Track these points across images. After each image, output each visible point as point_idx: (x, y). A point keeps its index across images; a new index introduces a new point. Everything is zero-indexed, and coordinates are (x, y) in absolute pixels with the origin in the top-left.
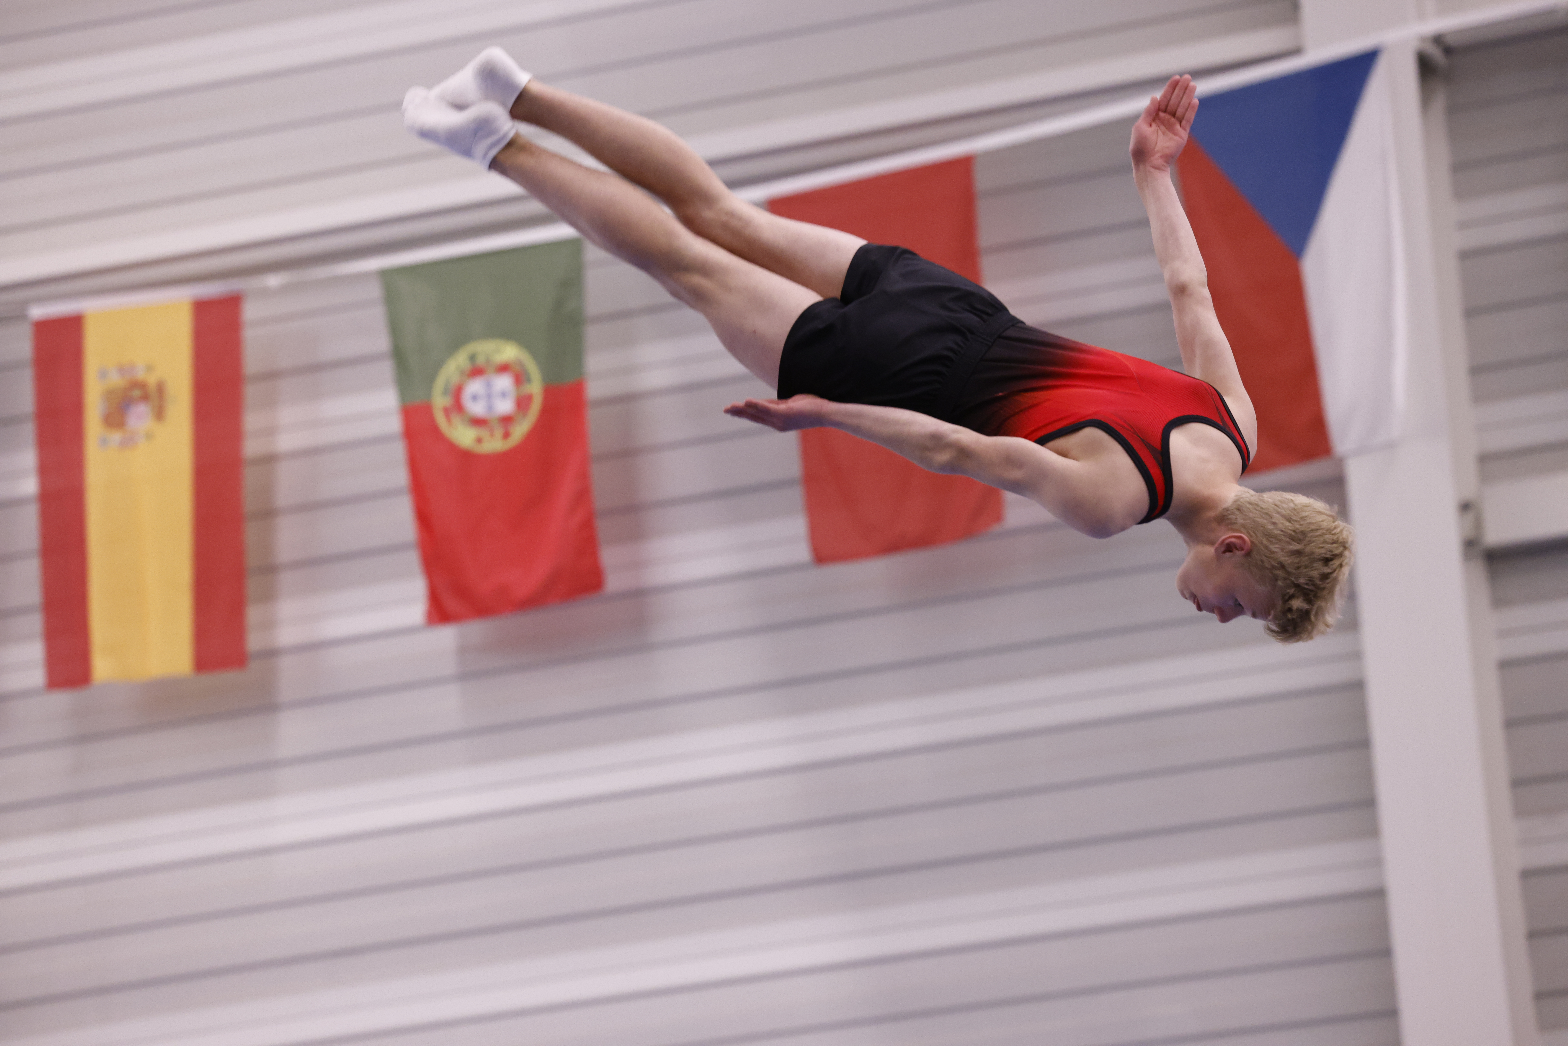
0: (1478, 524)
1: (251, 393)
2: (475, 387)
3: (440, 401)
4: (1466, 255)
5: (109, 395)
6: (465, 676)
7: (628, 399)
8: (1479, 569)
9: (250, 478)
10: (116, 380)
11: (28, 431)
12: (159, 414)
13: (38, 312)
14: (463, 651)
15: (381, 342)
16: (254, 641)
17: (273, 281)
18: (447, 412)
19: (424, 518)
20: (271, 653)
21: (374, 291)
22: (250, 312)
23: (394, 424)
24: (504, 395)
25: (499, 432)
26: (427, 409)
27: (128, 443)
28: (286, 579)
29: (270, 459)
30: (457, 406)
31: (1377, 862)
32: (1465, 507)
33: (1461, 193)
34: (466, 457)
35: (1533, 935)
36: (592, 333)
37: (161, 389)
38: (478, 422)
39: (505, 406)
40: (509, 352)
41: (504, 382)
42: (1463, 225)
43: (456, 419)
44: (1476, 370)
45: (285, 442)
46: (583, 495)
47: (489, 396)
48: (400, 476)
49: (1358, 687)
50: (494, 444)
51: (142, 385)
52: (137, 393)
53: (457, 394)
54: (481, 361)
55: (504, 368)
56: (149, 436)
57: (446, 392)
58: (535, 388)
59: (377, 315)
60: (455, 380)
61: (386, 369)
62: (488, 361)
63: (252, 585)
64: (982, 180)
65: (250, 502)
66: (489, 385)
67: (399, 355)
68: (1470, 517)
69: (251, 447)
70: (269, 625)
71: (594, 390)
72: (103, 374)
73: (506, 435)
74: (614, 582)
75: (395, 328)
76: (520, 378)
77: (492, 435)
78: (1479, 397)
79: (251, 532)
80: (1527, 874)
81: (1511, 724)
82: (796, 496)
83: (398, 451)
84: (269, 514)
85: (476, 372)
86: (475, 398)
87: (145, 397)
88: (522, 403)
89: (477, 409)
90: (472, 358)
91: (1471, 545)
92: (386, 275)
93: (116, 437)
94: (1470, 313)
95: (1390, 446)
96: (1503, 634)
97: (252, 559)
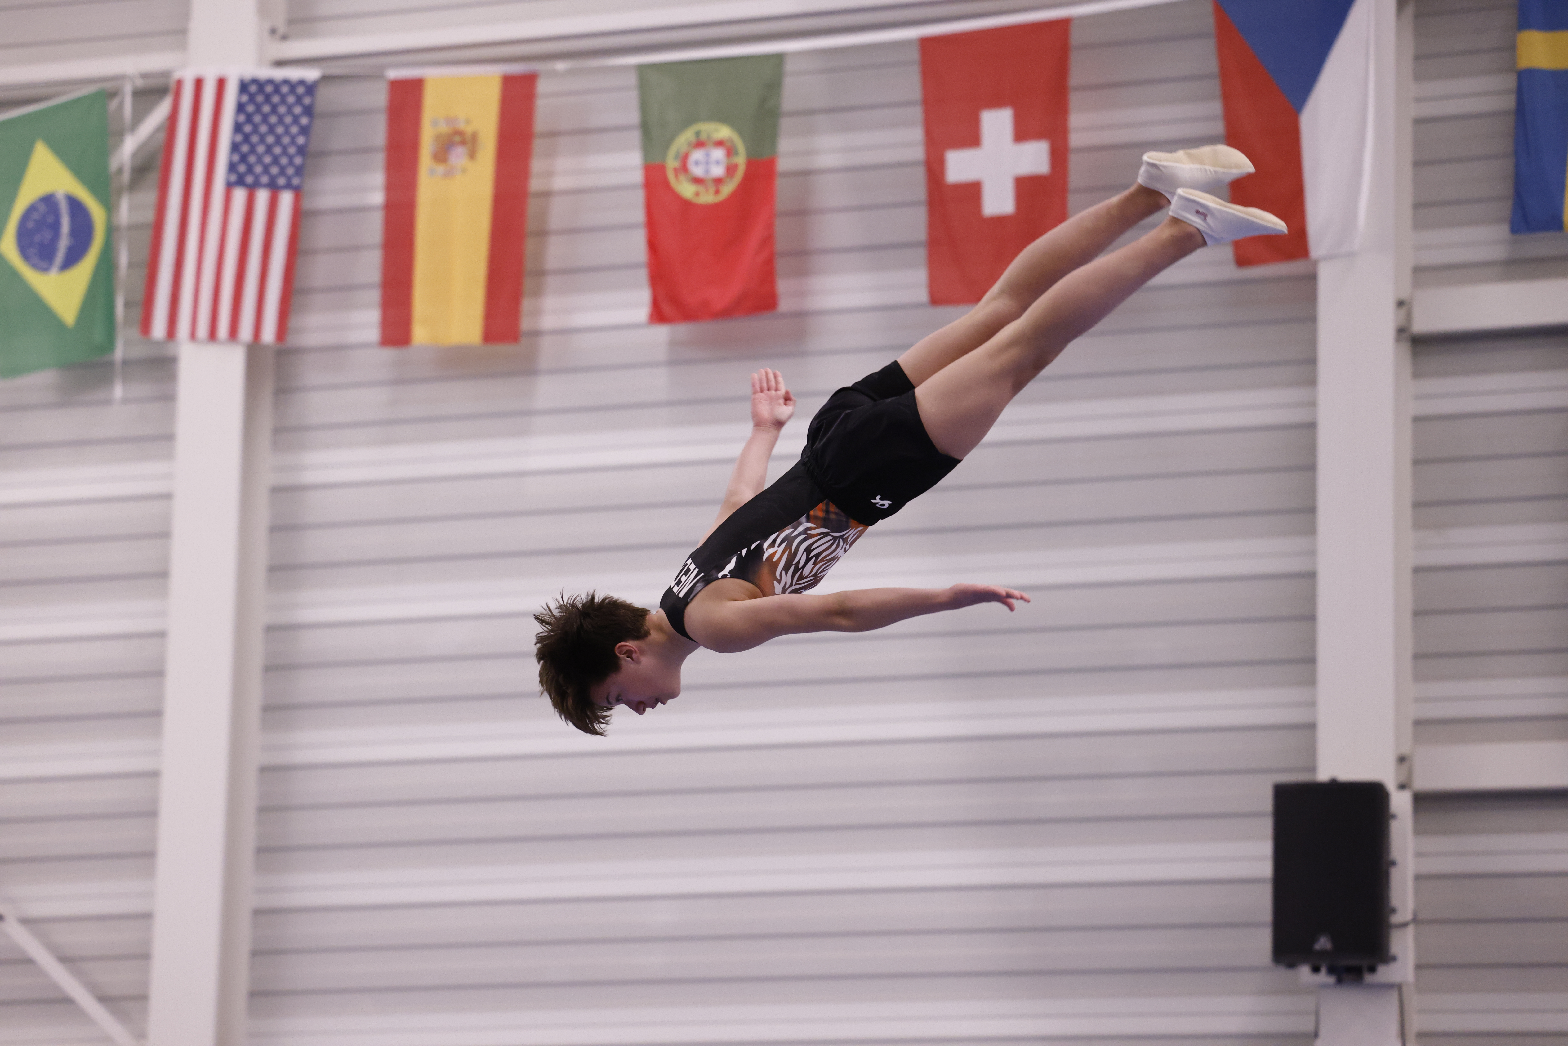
0: (1409, 316)
1: (538, 145)
2: (697, 155)
3: (672, 163)
4: (1418, 122)
5: (438, 138)
6: (673, 362)
7: (807, 173)
8: (1406, 348)
9: (532, 206)
10: (443, 128)
11: (380, 159)
12: (472, 155)
13: (393, 74)
14: (673, 344)
15: (633, 117)
16: (526, 324)
17: (560, 66)
18: (676, 171)
19: (653, 246)
20: (537, 334)
21: (632, 80)
22: (543, 87)
23: (637, 177)
24: (718, 163)
25: (712, 189)
26: (662, 168)
27: (449, 174)
28: (551, 281)
29: (547, 194)
30: (684, 168)
31: (1312, 553)
32: (1401, 304)
33: (1419, 77)
34: (686, 205)
35: (1417, 613)
36: (785, 124)
37: (474, 137)
38: (697, 181)
39: (718, 171)
40: (724, 132)
41: (719, 154)
42: (1418, 100)
43: (682, 178)
44: (1417, 206)
45: (560, 183)
46: (768, 240)
47: (707, 163)
48: (639, 215)
49: (1311, 426)
50: (707, 198)
51: (459, 133)
52: (457, 138)
53: (684, 159)
54: (703, 137)
55: (719, 143)
56: (464, 171)
57: (676, 157)
58: (741, 160)
59: (632, 98)
60: (684, 149)
61: (635, 137)
62: (709, 137)
63: (528, 284)
64: (1076, 37)
65: (531, 224)
66: (708, 155)
67: (645, 128)
68: (1403, 311)
69: (535, 184)
70: (537, 313)
71: (783, 164)
72: (435, 123)
73: (717, 192)
74: (785, 304)
75: (644, 108)
76: (731, 152)
77: (707, 190)
78: (1418, 225)
79: (530, 246)
80: (1417, 570)
81: (1417, 462)
82: (921, 254)
83: (639, 197)
84: (543, 233)
85: (700, 144)
86: (697, 163)
87: (463, 143)
88: (731, 170)
89: (697, 171)
90: (698, 134)
91: (1402, 331)
92: (642, 69)
93: (440, 169)
94: (1417, 164)
95: (1351, 255)
96: (1418, 397)
97: (529, 265)
